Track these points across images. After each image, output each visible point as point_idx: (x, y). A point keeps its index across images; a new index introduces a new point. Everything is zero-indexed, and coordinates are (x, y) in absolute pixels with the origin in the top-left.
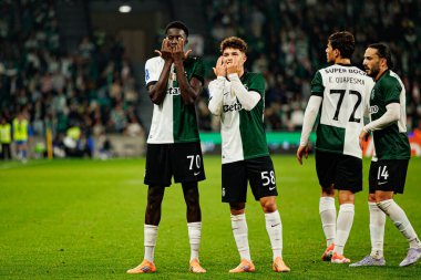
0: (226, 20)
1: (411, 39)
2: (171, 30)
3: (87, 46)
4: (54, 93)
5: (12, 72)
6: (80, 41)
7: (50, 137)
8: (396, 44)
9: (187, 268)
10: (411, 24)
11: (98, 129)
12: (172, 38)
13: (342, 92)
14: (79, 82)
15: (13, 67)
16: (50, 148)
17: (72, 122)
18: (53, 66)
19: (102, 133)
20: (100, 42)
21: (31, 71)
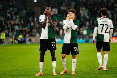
0: (64, 4)
2: (47, 7)
3: (24, 12)
4: (15, 25)
5: (3, 19)
6: (23, 10)
7: (14, 37)
9: (52, 74)
11: (27, 35)
13: (103, 25)
15: (3, 18)
16: (14, 40)
17: (20, 33)
18: (14, 18)
19: (29, 36)
20: (28, 10)
21: (8, 19)
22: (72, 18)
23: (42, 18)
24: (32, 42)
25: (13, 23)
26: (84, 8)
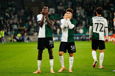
0: (61, 4)
1: (112, 9)
2: (44, 7)
3: (23, 11)
4: (13, 24)
6: (21, 10)
7: (12, 36)
8: (108, 10)
10: (112, 5)
11: (26, 34)
12: (44, 9)
14: (20, 21)
15: (2, 17)
16: (12, 39)
17: (18, 32)
18: (13, 17)
20: (26, 10)
21: (7, 18)
22: (69, 18)
23: (40, 17)
24: (30, 40)
25: (11, 22)
26: (80, 8)
